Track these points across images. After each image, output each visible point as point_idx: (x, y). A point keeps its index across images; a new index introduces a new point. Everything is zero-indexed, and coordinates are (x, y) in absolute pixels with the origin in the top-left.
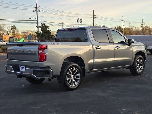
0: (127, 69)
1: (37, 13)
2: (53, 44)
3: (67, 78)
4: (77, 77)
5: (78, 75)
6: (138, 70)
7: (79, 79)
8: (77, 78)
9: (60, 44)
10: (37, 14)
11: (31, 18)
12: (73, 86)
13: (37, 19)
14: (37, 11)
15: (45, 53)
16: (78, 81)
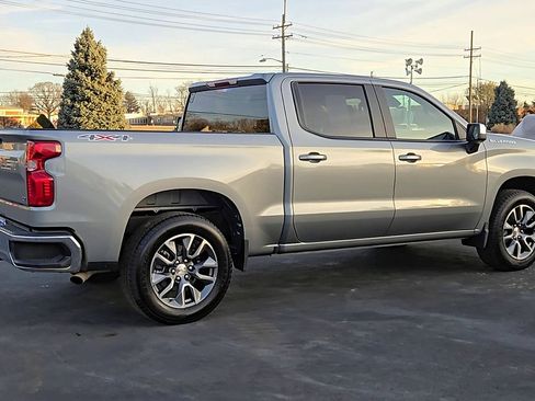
0: (464, 242)
1: (283, 44)
2: (92, 137)
3: (153, 276)
4: (205, 271)
5: (210, 262)
6: (510, 250)
7: (214, 279)
8: (201, 277)
9: (125, 138)
10: (283, 48)
11: (264, 60)
12: (184, 306)
13: (283, 62)
14: (283, 37)
15: (51, 172)
16: (208, 288)
